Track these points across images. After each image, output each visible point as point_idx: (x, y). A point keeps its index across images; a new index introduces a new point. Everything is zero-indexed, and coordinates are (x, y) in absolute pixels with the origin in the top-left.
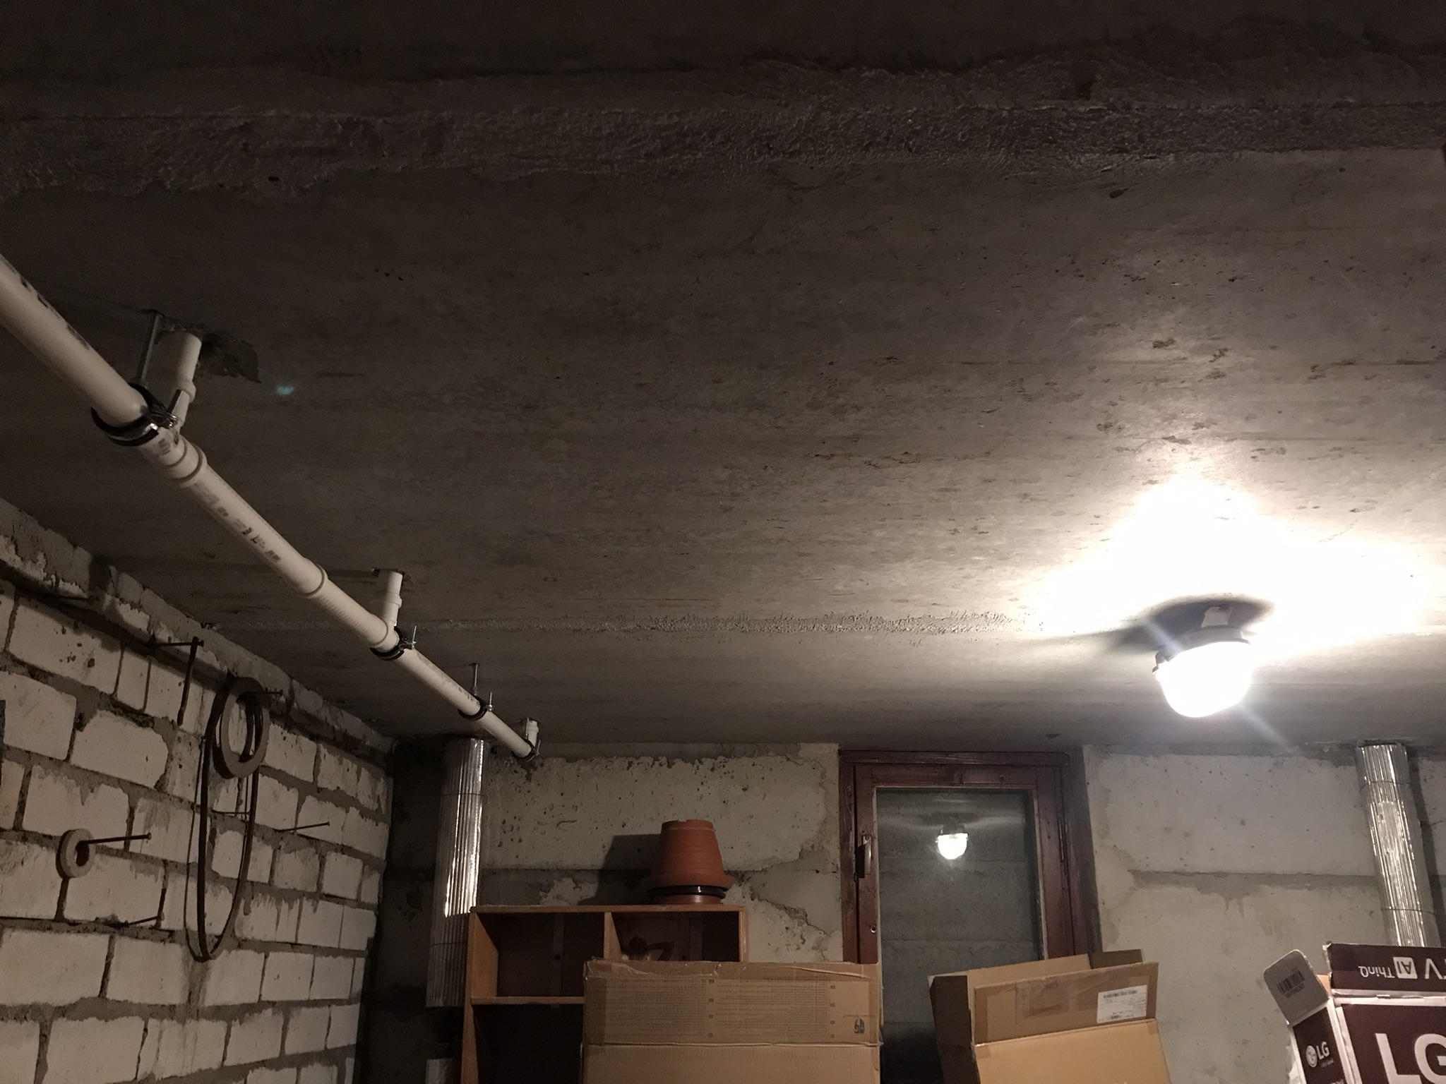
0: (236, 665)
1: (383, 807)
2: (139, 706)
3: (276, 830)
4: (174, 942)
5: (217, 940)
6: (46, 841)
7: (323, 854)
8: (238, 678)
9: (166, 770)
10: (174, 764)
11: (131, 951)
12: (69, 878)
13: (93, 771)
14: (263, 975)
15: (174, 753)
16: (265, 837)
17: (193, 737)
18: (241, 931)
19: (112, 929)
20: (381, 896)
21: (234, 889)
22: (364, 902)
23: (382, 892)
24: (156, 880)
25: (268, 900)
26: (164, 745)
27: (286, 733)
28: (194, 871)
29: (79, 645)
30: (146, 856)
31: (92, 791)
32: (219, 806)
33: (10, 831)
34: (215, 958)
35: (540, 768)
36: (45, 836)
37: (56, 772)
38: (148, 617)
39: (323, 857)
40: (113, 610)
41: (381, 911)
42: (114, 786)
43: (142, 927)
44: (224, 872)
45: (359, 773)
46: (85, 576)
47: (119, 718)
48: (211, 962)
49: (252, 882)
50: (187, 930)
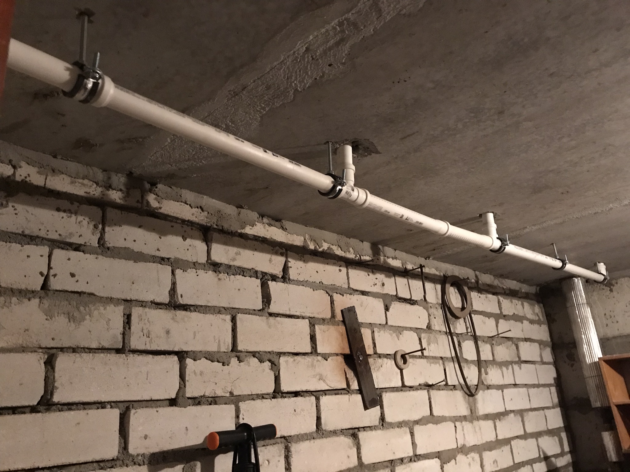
0: (446, 272)
1: (541, 317)
2: (409, 297)
3: (489, 337)
4: (457, 390)
5: (476, 387)
6: (388, 356)
7: (516, 343)
8: (449, 276)
9: (429, 321)
10: (432, 317)
11: (438, 396)
12: (403, 369)
13: (398, 326)
14: (504, 399)
15: (430, 313)
16: (485, 341)
17: (437, 305)
18: (486, 382)
19: (427, 387)
20: (554, 358)
21: (477, 365)
22: (545, 362)
23: (554, 356)
24: (440, 366)
25: (495, 367)
26: (425, 311)
27: (479, 295)
28: (455, 360)
29: (377, 279)
30: (432, 357)
31: (401, 334)
32: (459, 331)
33: (373, 355)
34: (477, 394)
35: (615, 285)
36: (387, 355)
37: (384, 329)
38: (401, 261)
39: (516, 344)
40: (385, 261)
41: (556, 364)
42: (409, 331)
43: (440, 385)
44: (469, 358)
45: (523, 305)
46: (370, 252)
47: (402, 303)
48: (476, 397)
49: (485, 361)
50: (461, 384)
